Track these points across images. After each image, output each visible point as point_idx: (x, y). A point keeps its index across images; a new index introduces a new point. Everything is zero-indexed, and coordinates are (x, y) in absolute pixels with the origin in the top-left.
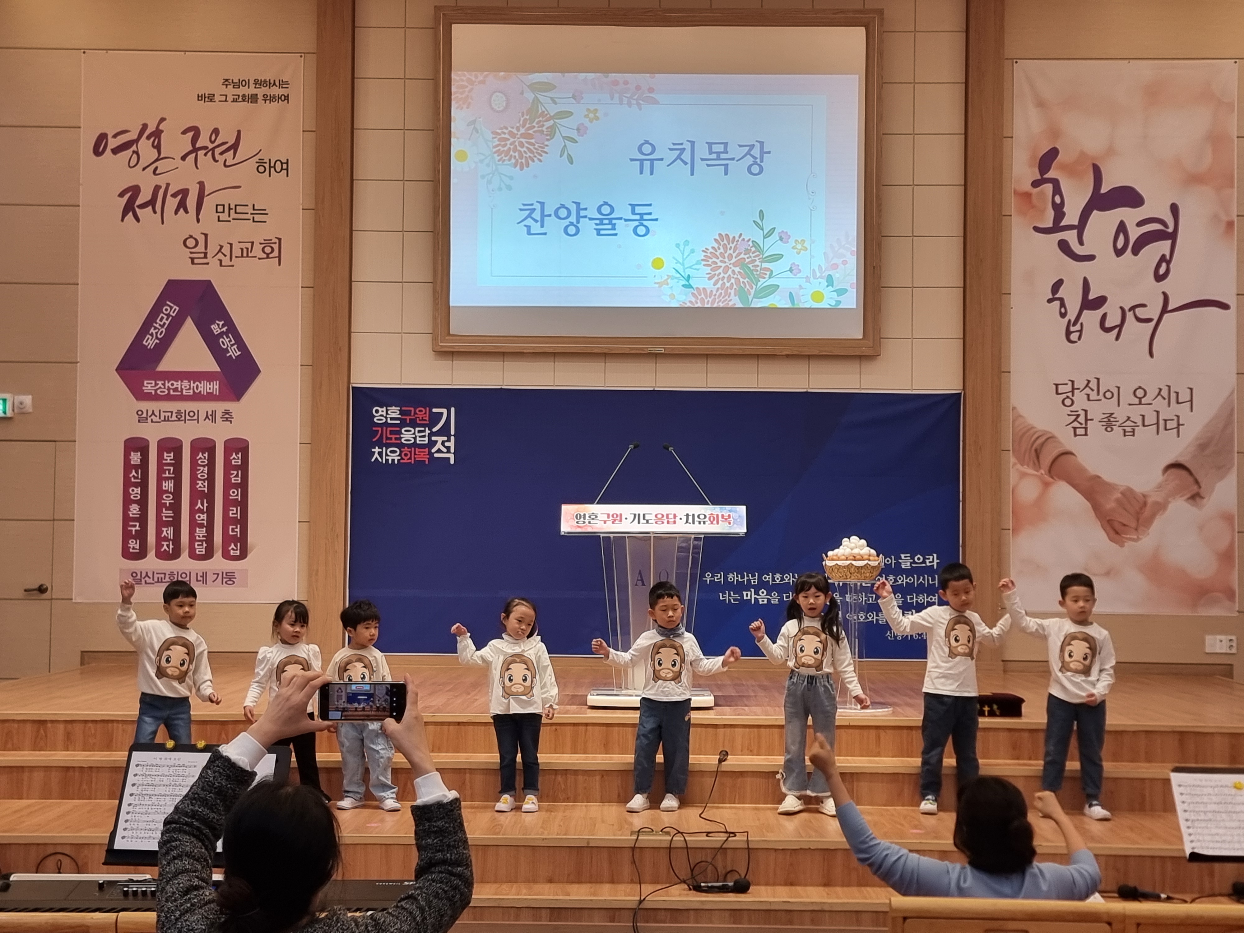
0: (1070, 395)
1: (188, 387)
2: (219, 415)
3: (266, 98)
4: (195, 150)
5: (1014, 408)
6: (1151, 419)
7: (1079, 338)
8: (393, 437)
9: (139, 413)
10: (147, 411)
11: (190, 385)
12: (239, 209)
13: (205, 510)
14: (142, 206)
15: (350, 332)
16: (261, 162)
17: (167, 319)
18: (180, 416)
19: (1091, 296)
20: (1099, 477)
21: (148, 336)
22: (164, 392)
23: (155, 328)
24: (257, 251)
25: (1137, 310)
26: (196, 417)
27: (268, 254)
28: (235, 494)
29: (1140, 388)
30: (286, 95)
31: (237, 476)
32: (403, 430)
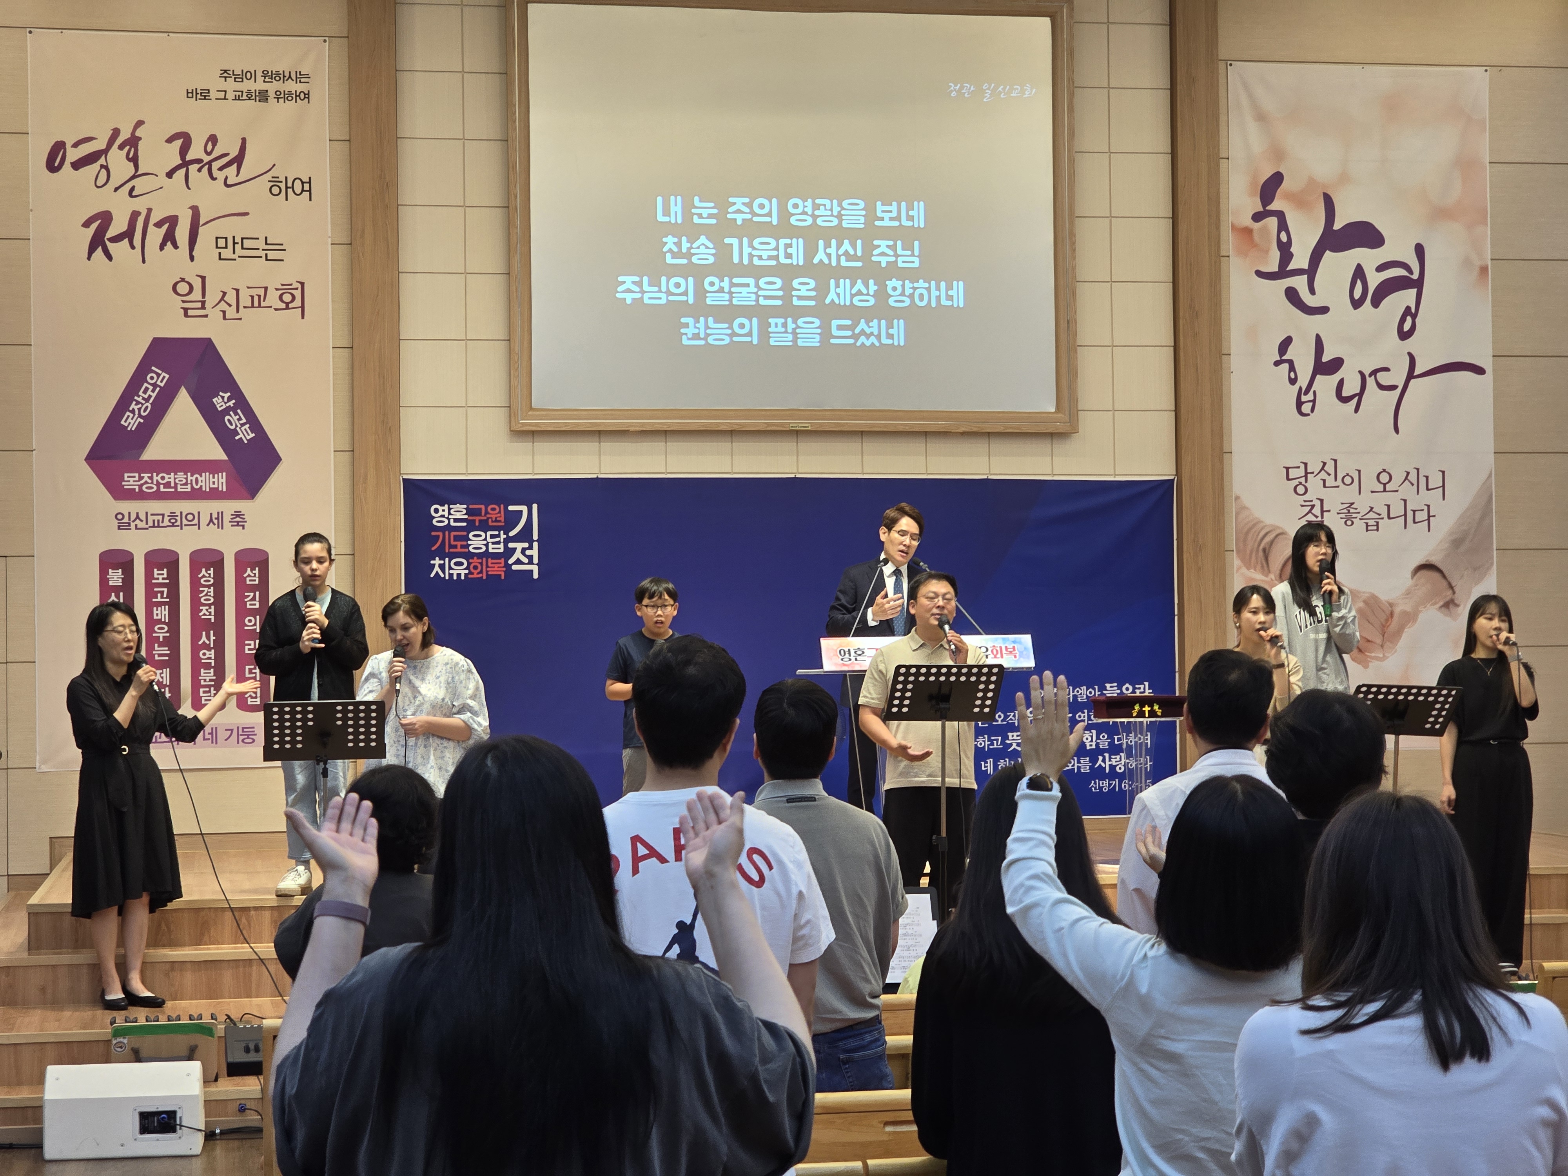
0: (1303, 480)
1: (184, 481)
2: (227, 518)
3: (278, 96)
4: (185, 164)
5: (1237, 498)
6: (1397, 509)
7: (1313, 410)
8: (459, 544)
9: (118, 515)
10: (129, 513)
11: (186, 479)
12: (248, 243)
13: (212, 645)
14: (114, 240)
15: (398, 407)
16: (275, 181)
17: (153, 391)
18: (174, 521)
19: (1325, 358)
21: (128, 413)
22: (152, 488)
24: (273, 298)
25: (1379, 375)
26: (196, 521)
27: (287, 304)
28: (252, 623)
29: (1384, 471)
30: (307, 93)
31: (254, 599)
32: (471, 536)
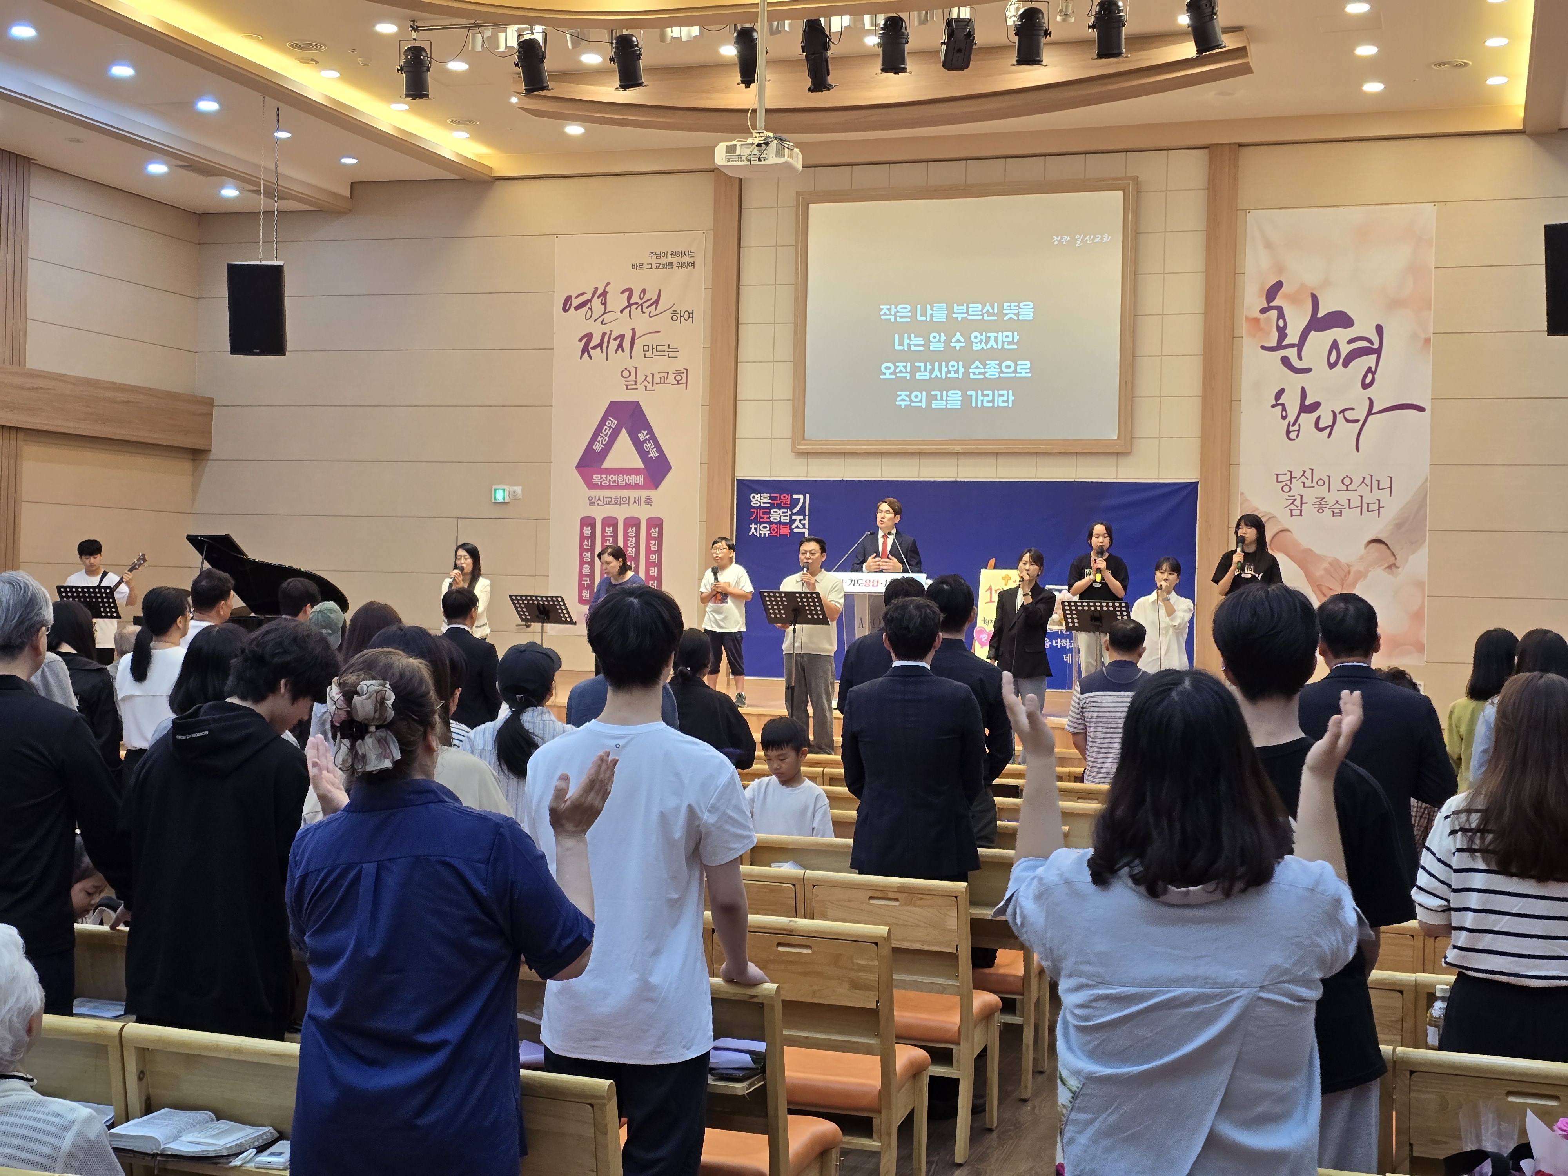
0: (1288, 483)
1: (623, 479)
2: (643, 500)
3: (679, 265)
4: (630, 305)
5: (1242, 494)
6: (1356, 502)
7: (1297, 436)
8: (765, 516)
9: (590, 498)
10: (595, 497)
12: (659, 348)
14: (594, 348)
15: (735, 438)
16: (674, 313)
17: (609, 430)
18: (617, 501)
19: (1307, 403)
20: (1311, 550)
21: (597, 442)
22: (607, 483)
23: (601, 437)
24: (671, 379)
25: (1346, 413)
26: (627, 502)
27: (678, 381)
28: (654, 558)
29: (1347, 476)
30: (693, 262)
31: (655, 545)
32: (772, 511)
